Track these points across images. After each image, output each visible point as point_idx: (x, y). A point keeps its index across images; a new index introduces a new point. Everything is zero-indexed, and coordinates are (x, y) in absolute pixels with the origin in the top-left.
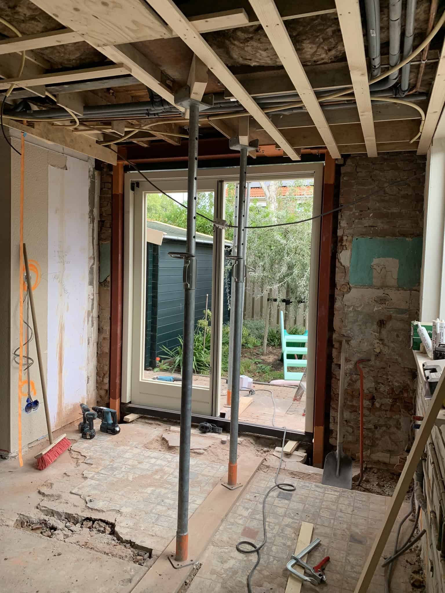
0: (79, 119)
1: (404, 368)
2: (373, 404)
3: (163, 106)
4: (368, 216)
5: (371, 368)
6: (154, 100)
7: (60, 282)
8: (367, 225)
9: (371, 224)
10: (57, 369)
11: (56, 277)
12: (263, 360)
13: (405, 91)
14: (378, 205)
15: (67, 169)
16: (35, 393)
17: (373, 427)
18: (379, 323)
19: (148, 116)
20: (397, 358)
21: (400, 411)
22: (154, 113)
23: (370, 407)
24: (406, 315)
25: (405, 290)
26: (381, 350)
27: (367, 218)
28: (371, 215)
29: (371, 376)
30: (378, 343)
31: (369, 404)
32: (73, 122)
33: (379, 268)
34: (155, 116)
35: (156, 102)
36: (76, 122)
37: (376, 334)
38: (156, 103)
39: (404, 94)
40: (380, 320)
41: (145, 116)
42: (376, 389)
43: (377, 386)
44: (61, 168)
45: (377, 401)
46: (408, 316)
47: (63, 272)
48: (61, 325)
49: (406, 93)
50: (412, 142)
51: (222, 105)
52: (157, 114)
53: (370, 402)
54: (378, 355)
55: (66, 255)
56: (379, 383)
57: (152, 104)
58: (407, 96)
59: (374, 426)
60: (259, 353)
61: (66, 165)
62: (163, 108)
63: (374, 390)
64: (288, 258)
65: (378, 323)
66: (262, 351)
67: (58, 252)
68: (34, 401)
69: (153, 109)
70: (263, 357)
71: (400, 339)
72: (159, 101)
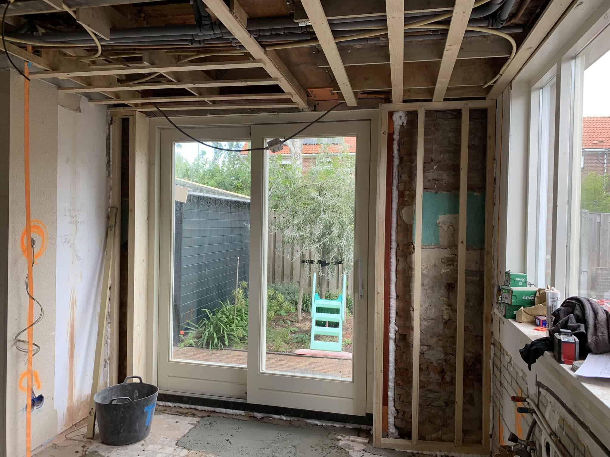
0: (102, 46)
1: (477, 336)
2: (443, 378)
3: (213, 30)
4: (432, 169)
5: (440, 338)
6: (202, 23)
7: (72, 246)
8: (430, 178)
9: (435, 177)
10: (67, 355)
11: (67, 241)
12: (299, 328)
13: (504, 21)
14: (442, 156)
15: (80, 112)
16: (39, 387)
17: (443, 404)
18: (447, 286)
19: (192, 44)
20: (469, 325)
21: (473, 385)
22: (200, 40)
23: (440, 381)
24: (477, 277)
25: (475, 250)
26: (450, 317)
27: (431, 171)
28: (435, 167)
29: (440, 346)
30: (447, 309)
31: (439, 378)
32: (94, 50)
33: (446, 226)
34: (200, 44)
35: (205, 25)
36: (97, 51)
37: (444, 298)
38: (206, 27)
39: (502, 24)
40: (448, 284)
41: (188, 45)
42: (445, 361)
43: (447, 358)
44: (74, 110)
45: (447, 374)
46: (478, 279)
47: (76, 234)
48: (73, 298)
49: (504, 24)
50: (486, 86)
51: (286, 32)
52: (204, 41)
53: (439, 376)
54: (446, 323)
55: (79, 214)
56: (448, 354)
57: (200, 27)
58: (504, 28)
59: (445, 402)
60: (293, 320)
61: (79, 107)
62: (212, 33)
63: (444, 362)
64: (326, 216)
65: (445, 287)
66: (296, 318)
67: (69, 210)
68: (37, 396)
69: (200, 34)
70: (298, 325)
71: (471, 304)
72: (208, 24)
